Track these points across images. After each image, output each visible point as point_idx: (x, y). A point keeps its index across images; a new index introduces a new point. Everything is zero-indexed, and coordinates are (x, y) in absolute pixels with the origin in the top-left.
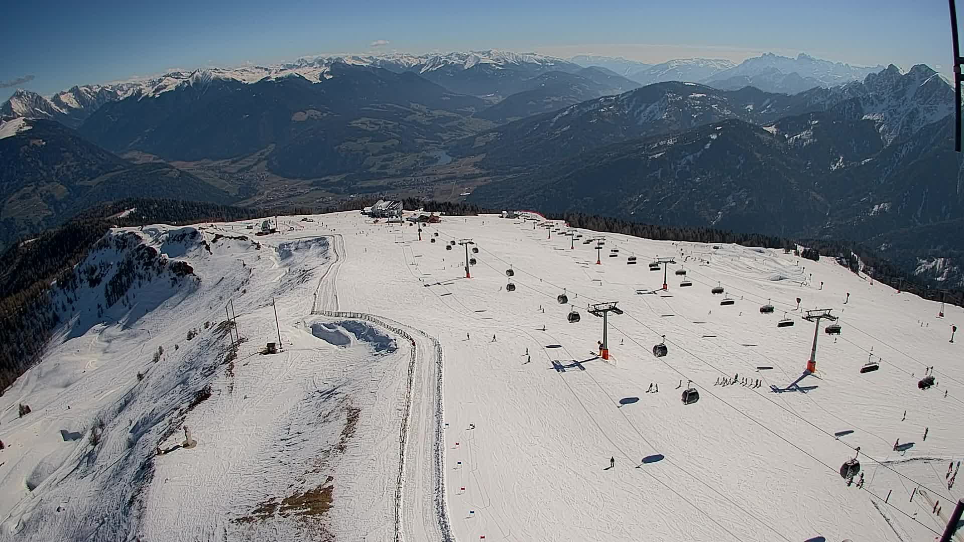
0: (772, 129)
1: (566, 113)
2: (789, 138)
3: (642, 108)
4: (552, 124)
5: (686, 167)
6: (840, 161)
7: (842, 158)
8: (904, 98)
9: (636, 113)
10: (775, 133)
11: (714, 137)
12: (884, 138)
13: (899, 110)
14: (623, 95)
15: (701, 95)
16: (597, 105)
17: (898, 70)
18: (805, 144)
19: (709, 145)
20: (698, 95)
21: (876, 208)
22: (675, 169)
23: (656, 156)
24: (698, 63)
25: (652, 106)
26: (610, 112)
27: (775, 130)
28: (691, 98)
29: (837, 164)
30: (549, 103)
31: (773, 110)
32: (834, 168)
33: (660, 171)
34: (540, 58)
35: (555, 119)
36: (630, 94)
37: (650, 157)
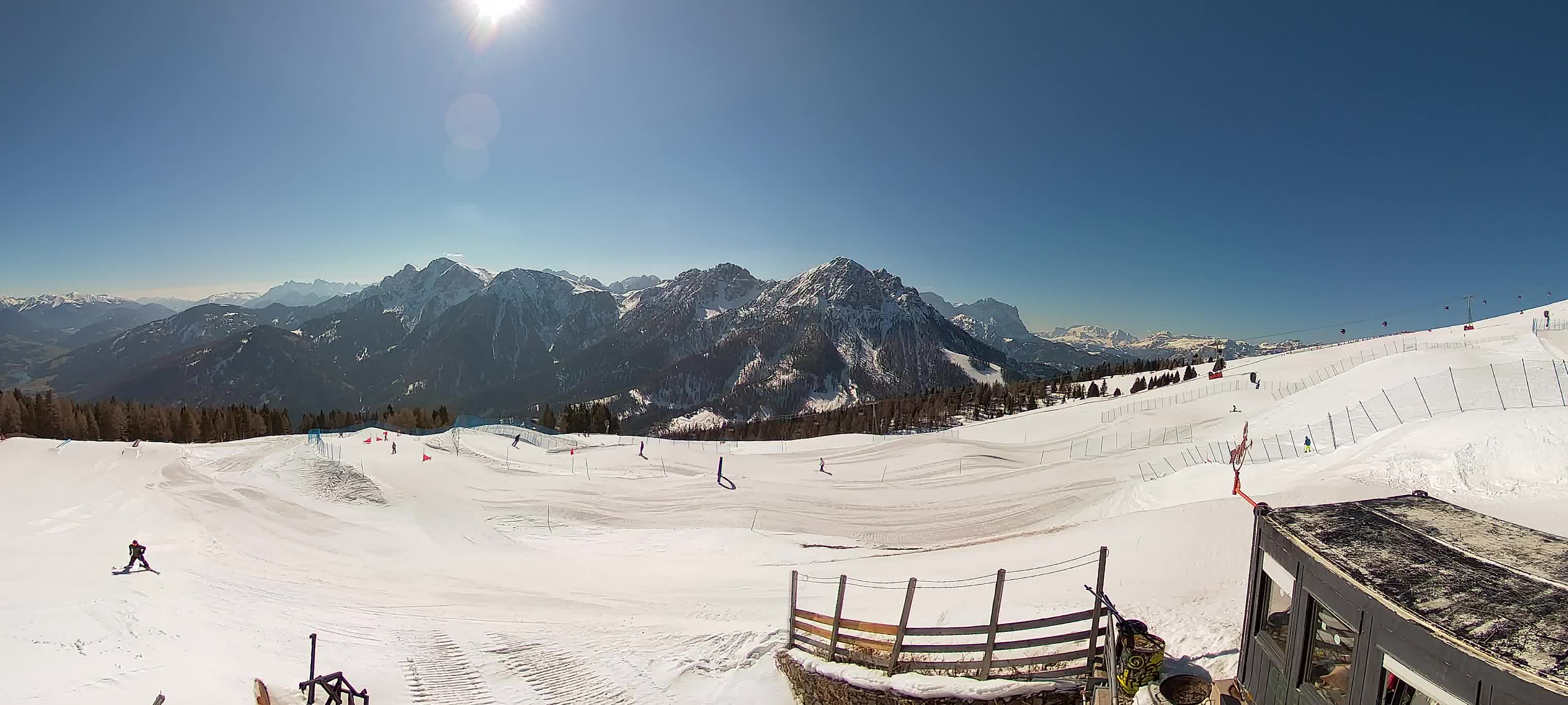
0: (298, 332)
1: (124, 337)
2: (314, 338)
3: (184, 329)
4: (112, 347)
5: (220, 372)
6: (366, 352)
7: (366, 349)
8: (423, 289)
9: (179, 334)
10: (301, 335)
11: (245, 342)
12: (405, 326)
13: (418, 301)
14: (170, 318)
15: (234, 314)
16: (148, 329)
17: (415, 268)
18: (330, 341)
19: (240, 349)
20: (232, 314)
21: (411, 387)
22: (210, 374)
23: (192, 364)
24: (232, 296)
25: (193, 326)
26: (157, 334)
27: (300, 332)
28: (225, 317)
29: (363, 355)
30: (114, 332)
31: (296, 321)
32: (360, 360)
33: (197, 377)
34: (111, 298)
35: (114, 343)
36: (176, 317)
37: (188, 365)
